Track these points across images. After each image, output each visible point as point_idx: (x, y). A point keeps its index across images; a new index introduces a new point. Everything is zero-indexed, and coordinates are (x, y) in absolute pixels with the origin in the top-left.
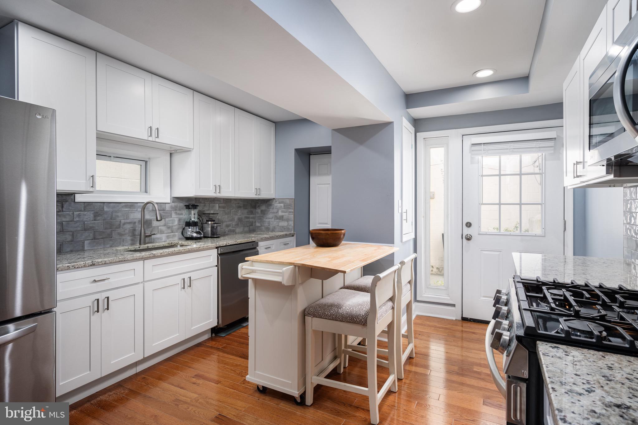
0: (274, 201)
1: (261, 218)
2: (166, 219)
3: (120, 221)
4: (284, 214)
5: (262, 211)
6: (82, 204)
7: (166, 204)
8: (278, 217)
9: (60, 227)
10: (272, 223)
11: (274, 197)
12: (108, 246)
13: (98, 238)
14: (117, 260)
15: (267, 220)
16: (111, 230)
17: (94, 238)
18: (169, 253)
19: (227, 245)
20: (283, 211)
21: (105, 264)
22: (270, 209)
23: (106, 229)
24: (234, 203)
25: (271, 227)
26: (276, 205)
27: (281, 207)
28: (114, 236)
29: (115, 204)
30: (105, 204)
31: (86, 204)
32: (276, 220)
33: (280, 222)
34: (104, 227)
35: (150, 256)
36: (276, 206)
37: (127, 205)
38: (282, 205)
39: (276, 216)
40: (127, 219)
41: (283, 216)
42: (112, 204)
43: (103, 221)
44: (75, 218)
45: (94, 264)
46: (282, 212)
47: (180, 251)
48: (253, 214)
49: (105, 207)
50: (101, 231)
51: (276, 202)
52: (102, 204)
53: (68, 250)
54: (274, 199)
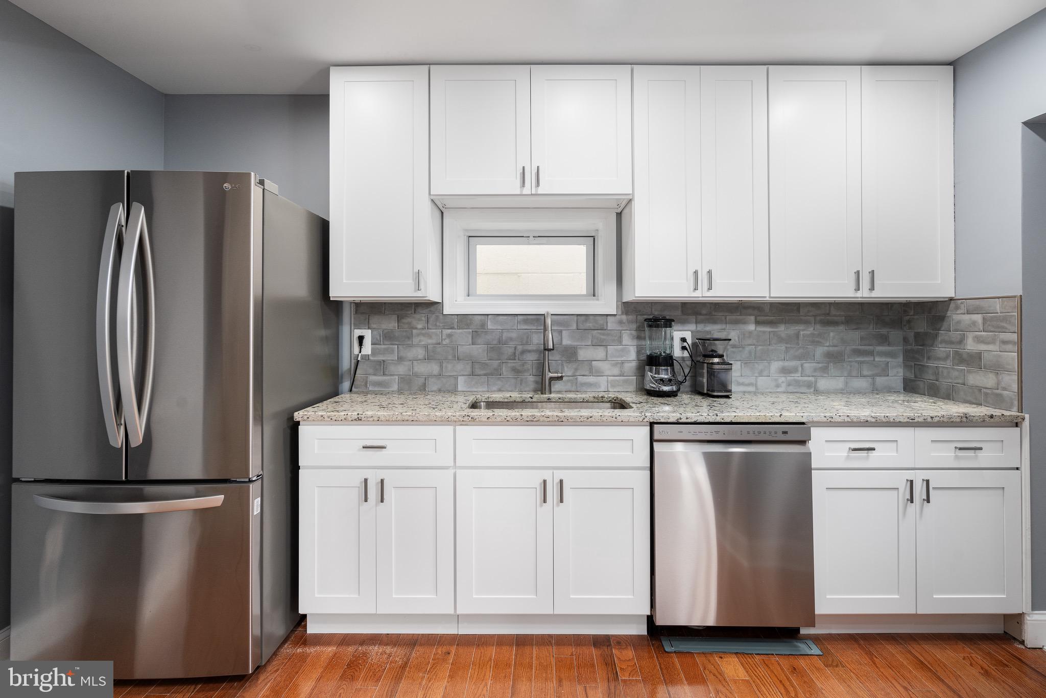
0: (952, 305)
1: (917, 356)
2: (609, 347)
3: (515, 348)
4: (982, 347)
5: (917, 335)
6: (453, 317)
7: (609, 317)
8: (965, 356)
9: (424, 352)
10: (945, 374)
11: (951, 294)
12: (495, 388)
13: (479, 373)
14: (399, 418)
15: (932, 364)
16: (499, 361)
17: (473, 374)
18: (508, 419)
19: (680, 421)
20: (981, 336)
21: (379, 421)
22: (939, 330)
23: (491, 360)
24: (811, 314)
25: (944, 383)
26: (958, 317)
27: (974, 323)
28: (505, 373)
29: (505, 317)
30: (490, 317)
31: (459, 316)
32: (957, 365)
33: (969, 372)
34: (487, 356)
35: (464, 420)
36: (959, 322)
37: (527, 319)
38: (978, 318)
39: (956, 353)
40: (527, 344)
41: (978, 356)
42: (501, 317)
43: (486, 346)
44: (445, 339)
45: (360, 418)
46: (979, 340)
47: (535, 419)
48: (889, 345)
49: (489, 323)
50: (484, 363)
51: (957, 308)
52: (483, 317)
53: (435, 388)
54: (951, 299)
